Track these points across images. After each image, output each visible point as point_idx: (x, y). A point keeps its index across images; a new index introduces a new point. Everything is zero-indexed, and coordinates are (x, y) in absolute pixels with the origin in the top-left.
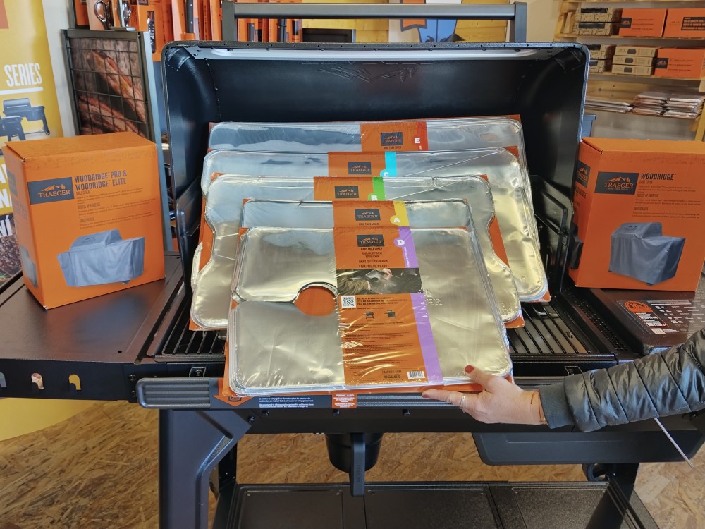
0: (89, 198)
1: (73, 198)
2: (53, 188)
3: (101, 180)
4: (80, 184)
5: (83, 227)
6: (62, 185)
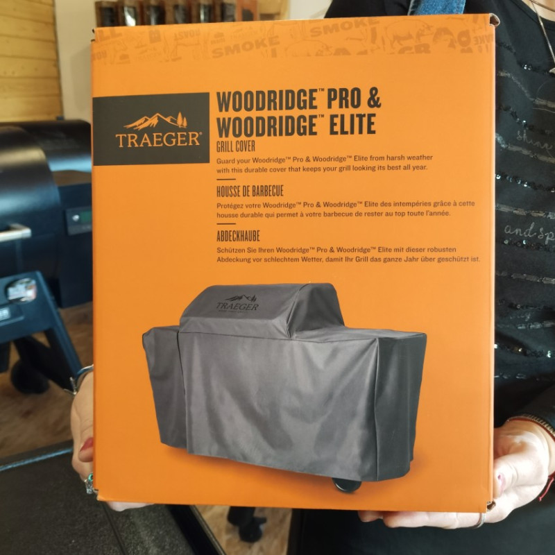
0: (252, 165)
3: (295, 113)
4: (229, 119)
5: (225, 257)
6: (180, 115)
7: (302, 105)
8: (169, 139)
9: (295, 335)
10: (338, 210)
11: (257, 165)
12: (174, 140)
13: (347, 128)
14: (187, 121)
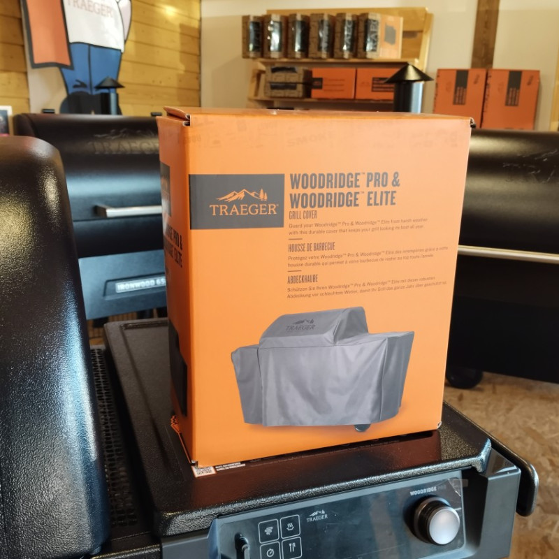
0: (314, 229)
1: (281, 224)
2: (241, 195)
3: (345, 190)
4: (299, 194)
5: (293, 294)
6: (262, 190)
7: (350, 184)
8: (253, 210)
9: (338, 342)
10: (370, 257)
11: (318, 229)
12: (257, 210)
13: (378, 201)
14: (268, 196)
